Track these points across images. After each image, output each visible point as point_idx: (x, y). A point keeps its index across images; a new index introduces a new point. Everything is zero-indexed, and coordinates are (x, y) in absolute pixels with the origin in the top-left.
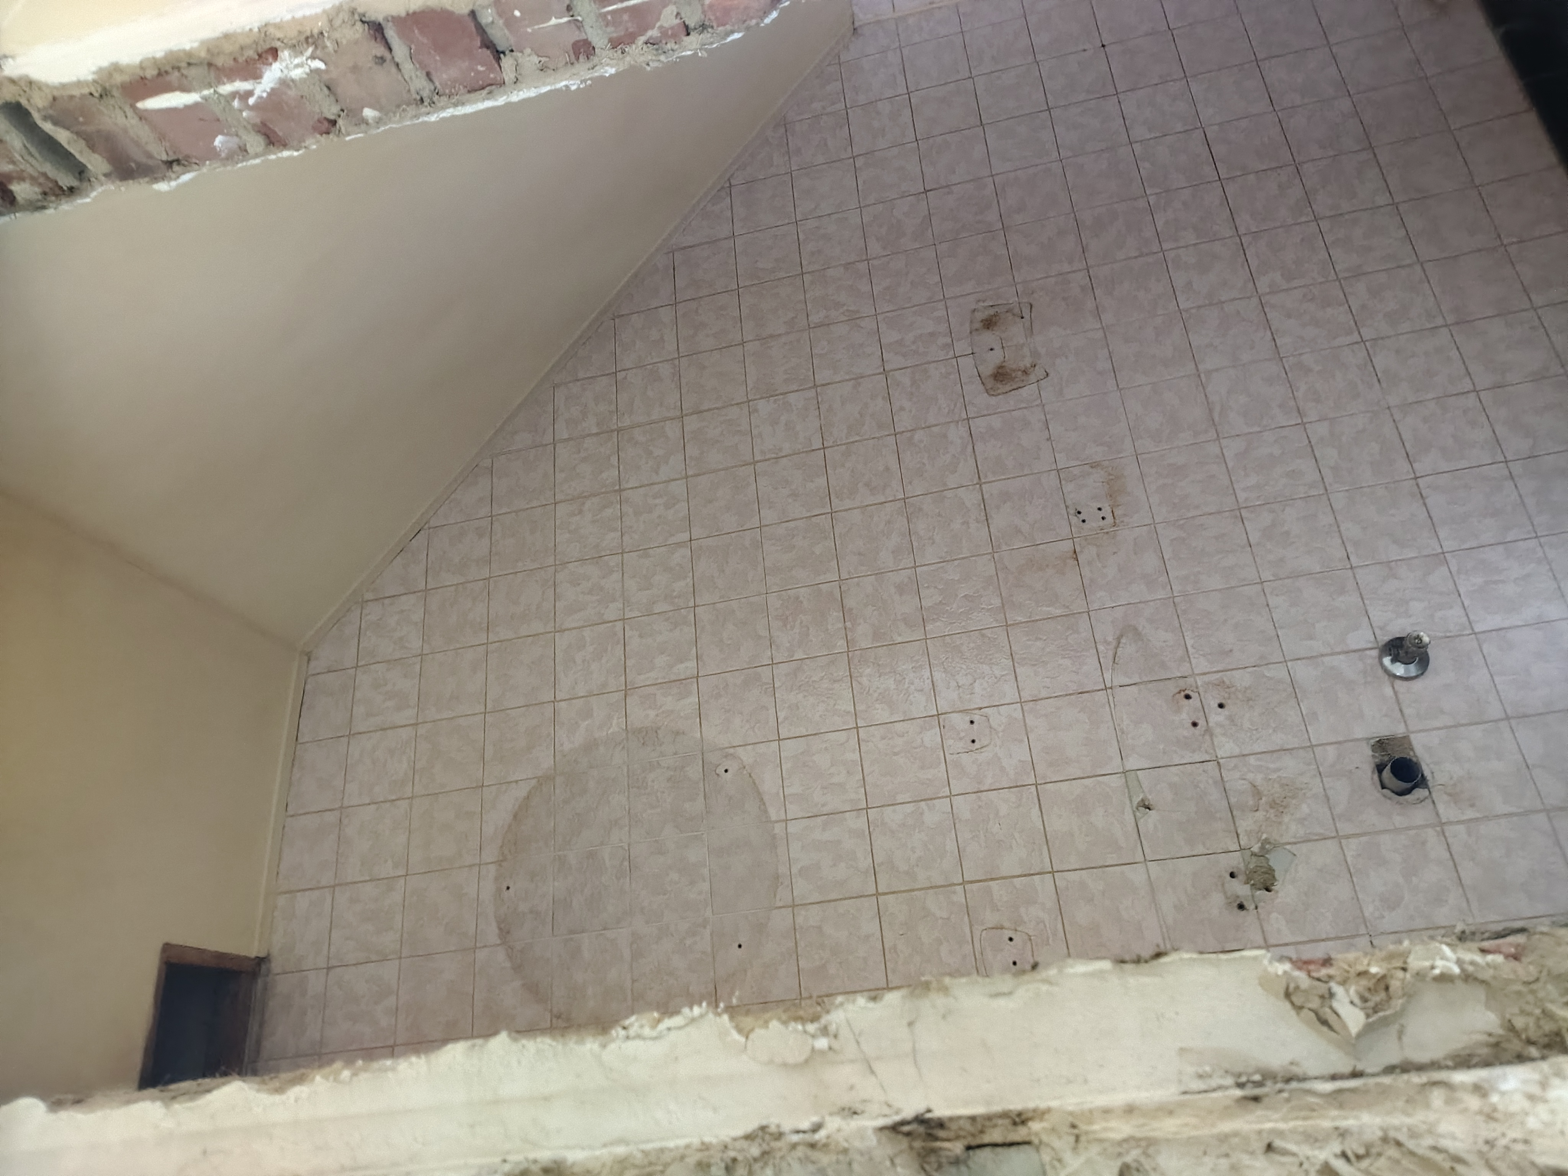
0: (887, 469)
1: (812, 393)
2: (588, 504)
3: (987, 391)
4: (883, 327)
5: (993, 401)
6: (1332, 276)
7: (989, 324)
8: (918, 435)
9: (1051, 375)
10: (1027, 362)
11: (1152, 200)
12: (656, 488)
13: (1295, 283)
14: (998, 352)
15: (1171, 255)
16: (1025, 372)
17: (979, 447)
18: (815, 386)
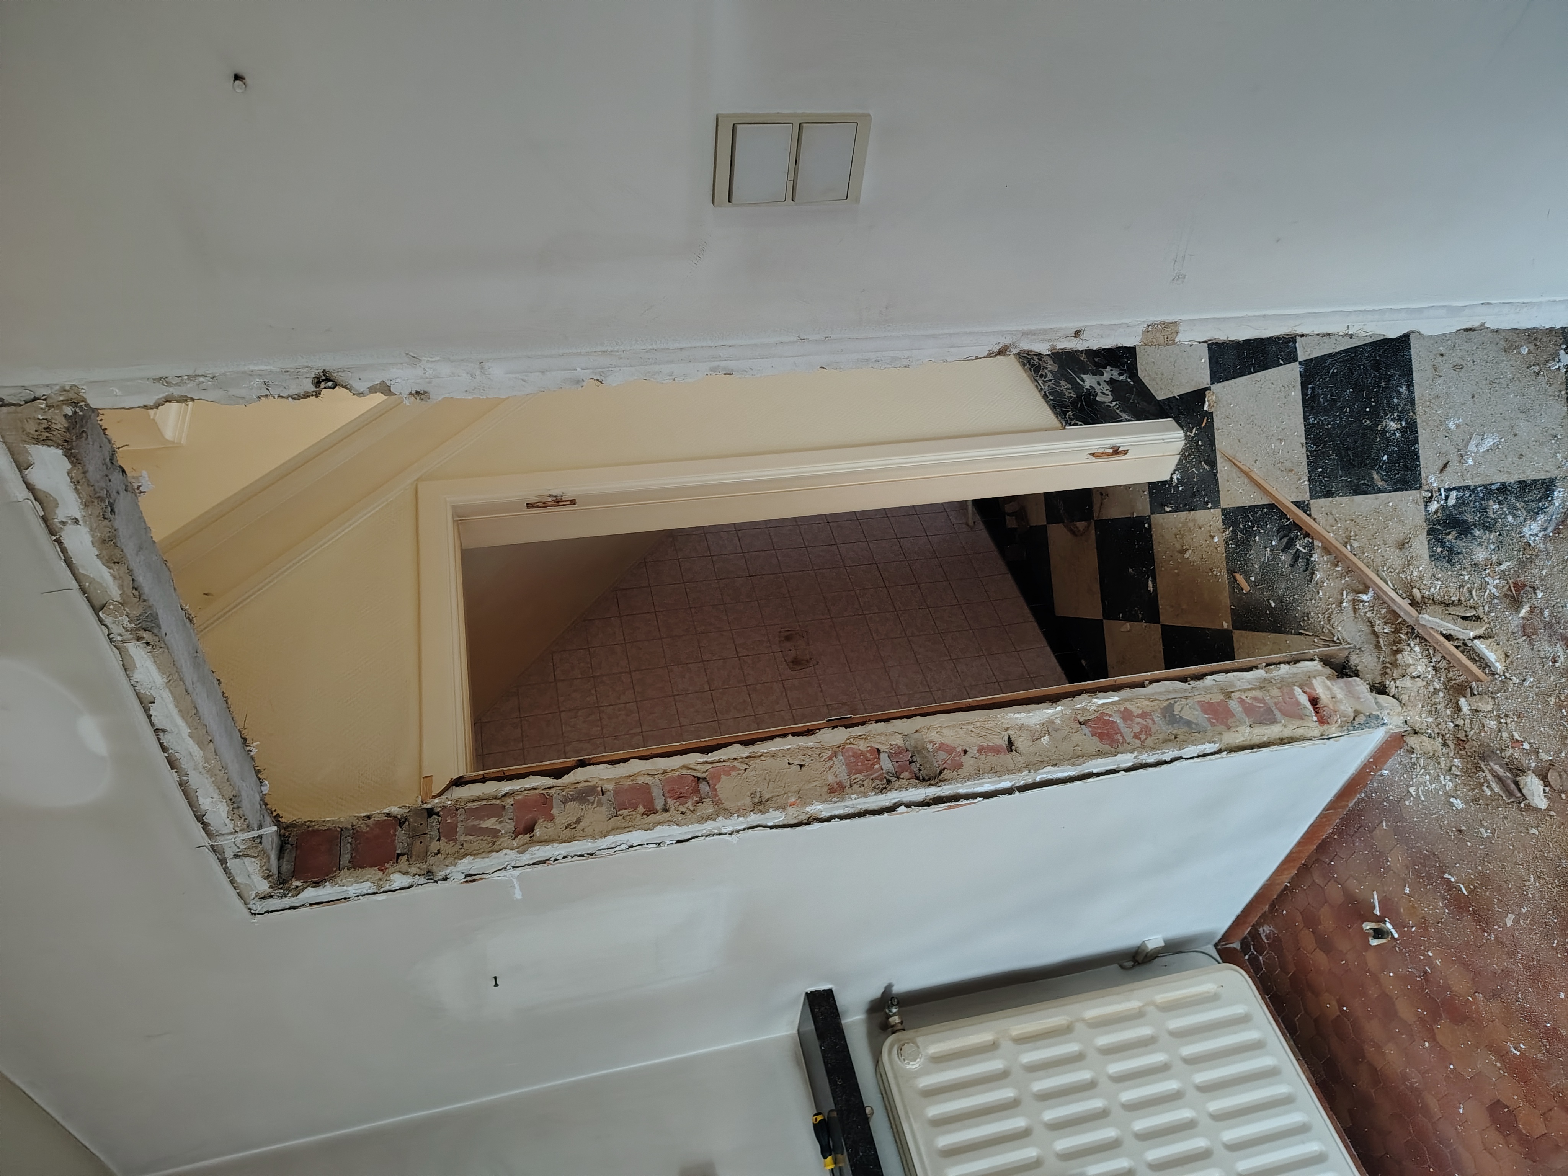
0: (744, 701)
1: (701, 664)
2: (580, 713)
3: (790, 668)
4: (735, 636)
5: (793, 673)
6: (937, 631)
7: (788, 638)
8: (758, 687)
9: (820, 663)
10: (808, 657)
11: (857, 592)
12: (620, 706)
13: (921, 633)
14: (793, 652)
15: (868, 616)
16: (807, 661)
17: (788, 692)
18: (703, 661)
